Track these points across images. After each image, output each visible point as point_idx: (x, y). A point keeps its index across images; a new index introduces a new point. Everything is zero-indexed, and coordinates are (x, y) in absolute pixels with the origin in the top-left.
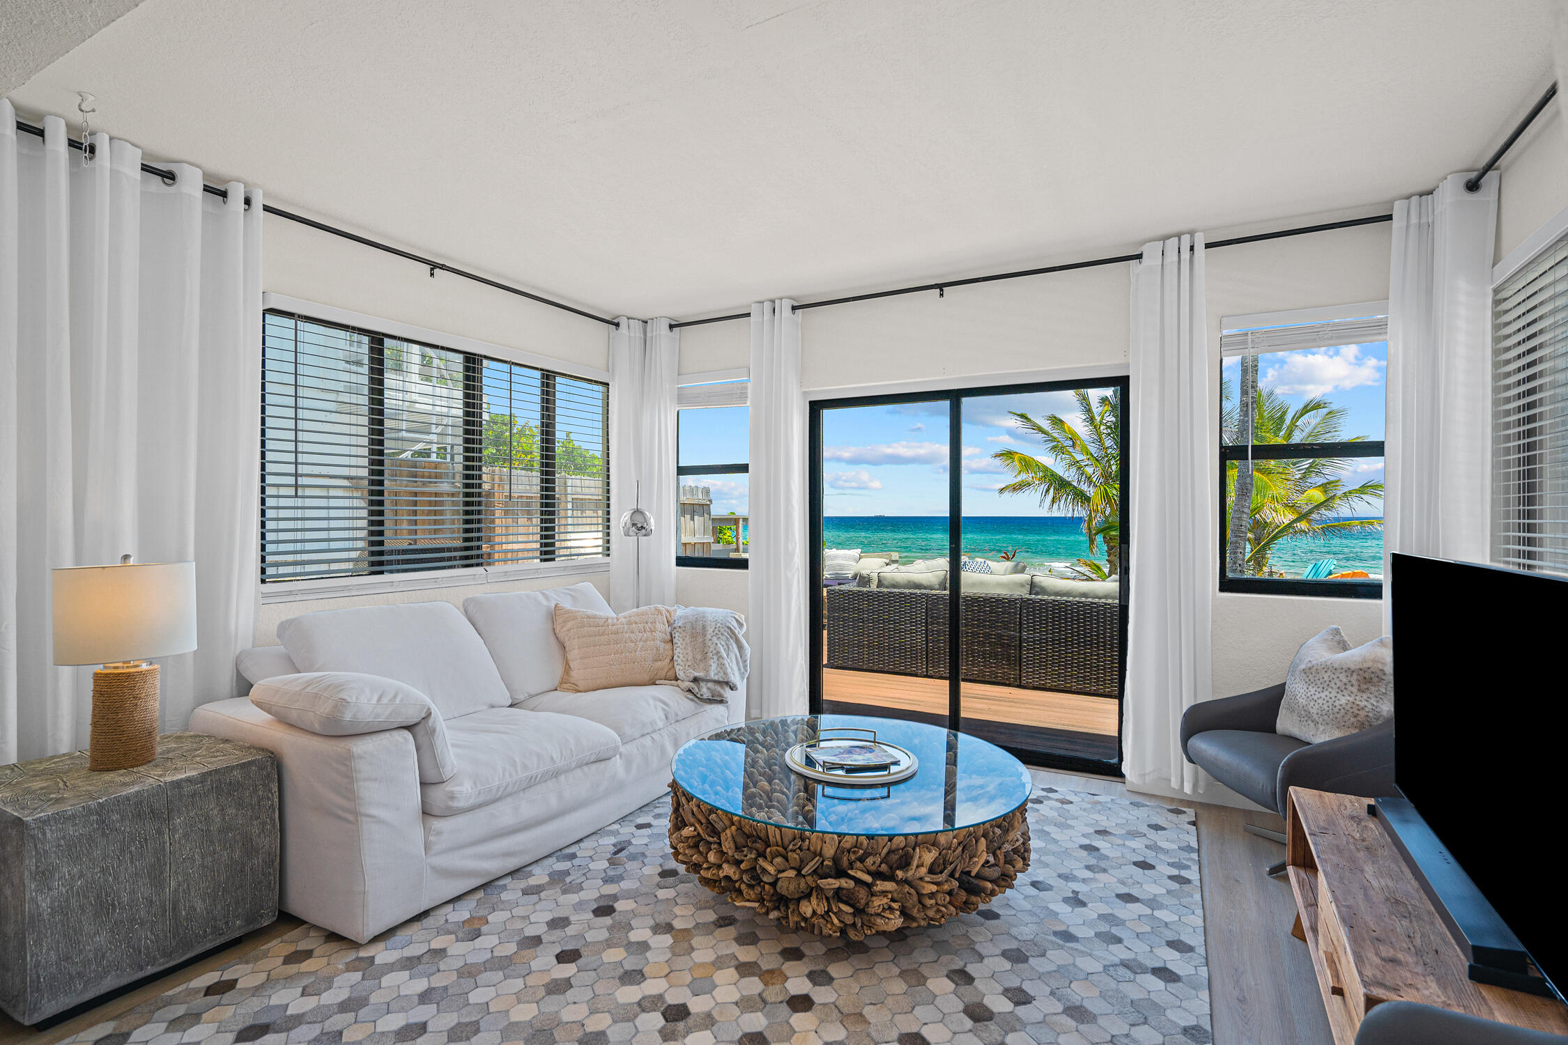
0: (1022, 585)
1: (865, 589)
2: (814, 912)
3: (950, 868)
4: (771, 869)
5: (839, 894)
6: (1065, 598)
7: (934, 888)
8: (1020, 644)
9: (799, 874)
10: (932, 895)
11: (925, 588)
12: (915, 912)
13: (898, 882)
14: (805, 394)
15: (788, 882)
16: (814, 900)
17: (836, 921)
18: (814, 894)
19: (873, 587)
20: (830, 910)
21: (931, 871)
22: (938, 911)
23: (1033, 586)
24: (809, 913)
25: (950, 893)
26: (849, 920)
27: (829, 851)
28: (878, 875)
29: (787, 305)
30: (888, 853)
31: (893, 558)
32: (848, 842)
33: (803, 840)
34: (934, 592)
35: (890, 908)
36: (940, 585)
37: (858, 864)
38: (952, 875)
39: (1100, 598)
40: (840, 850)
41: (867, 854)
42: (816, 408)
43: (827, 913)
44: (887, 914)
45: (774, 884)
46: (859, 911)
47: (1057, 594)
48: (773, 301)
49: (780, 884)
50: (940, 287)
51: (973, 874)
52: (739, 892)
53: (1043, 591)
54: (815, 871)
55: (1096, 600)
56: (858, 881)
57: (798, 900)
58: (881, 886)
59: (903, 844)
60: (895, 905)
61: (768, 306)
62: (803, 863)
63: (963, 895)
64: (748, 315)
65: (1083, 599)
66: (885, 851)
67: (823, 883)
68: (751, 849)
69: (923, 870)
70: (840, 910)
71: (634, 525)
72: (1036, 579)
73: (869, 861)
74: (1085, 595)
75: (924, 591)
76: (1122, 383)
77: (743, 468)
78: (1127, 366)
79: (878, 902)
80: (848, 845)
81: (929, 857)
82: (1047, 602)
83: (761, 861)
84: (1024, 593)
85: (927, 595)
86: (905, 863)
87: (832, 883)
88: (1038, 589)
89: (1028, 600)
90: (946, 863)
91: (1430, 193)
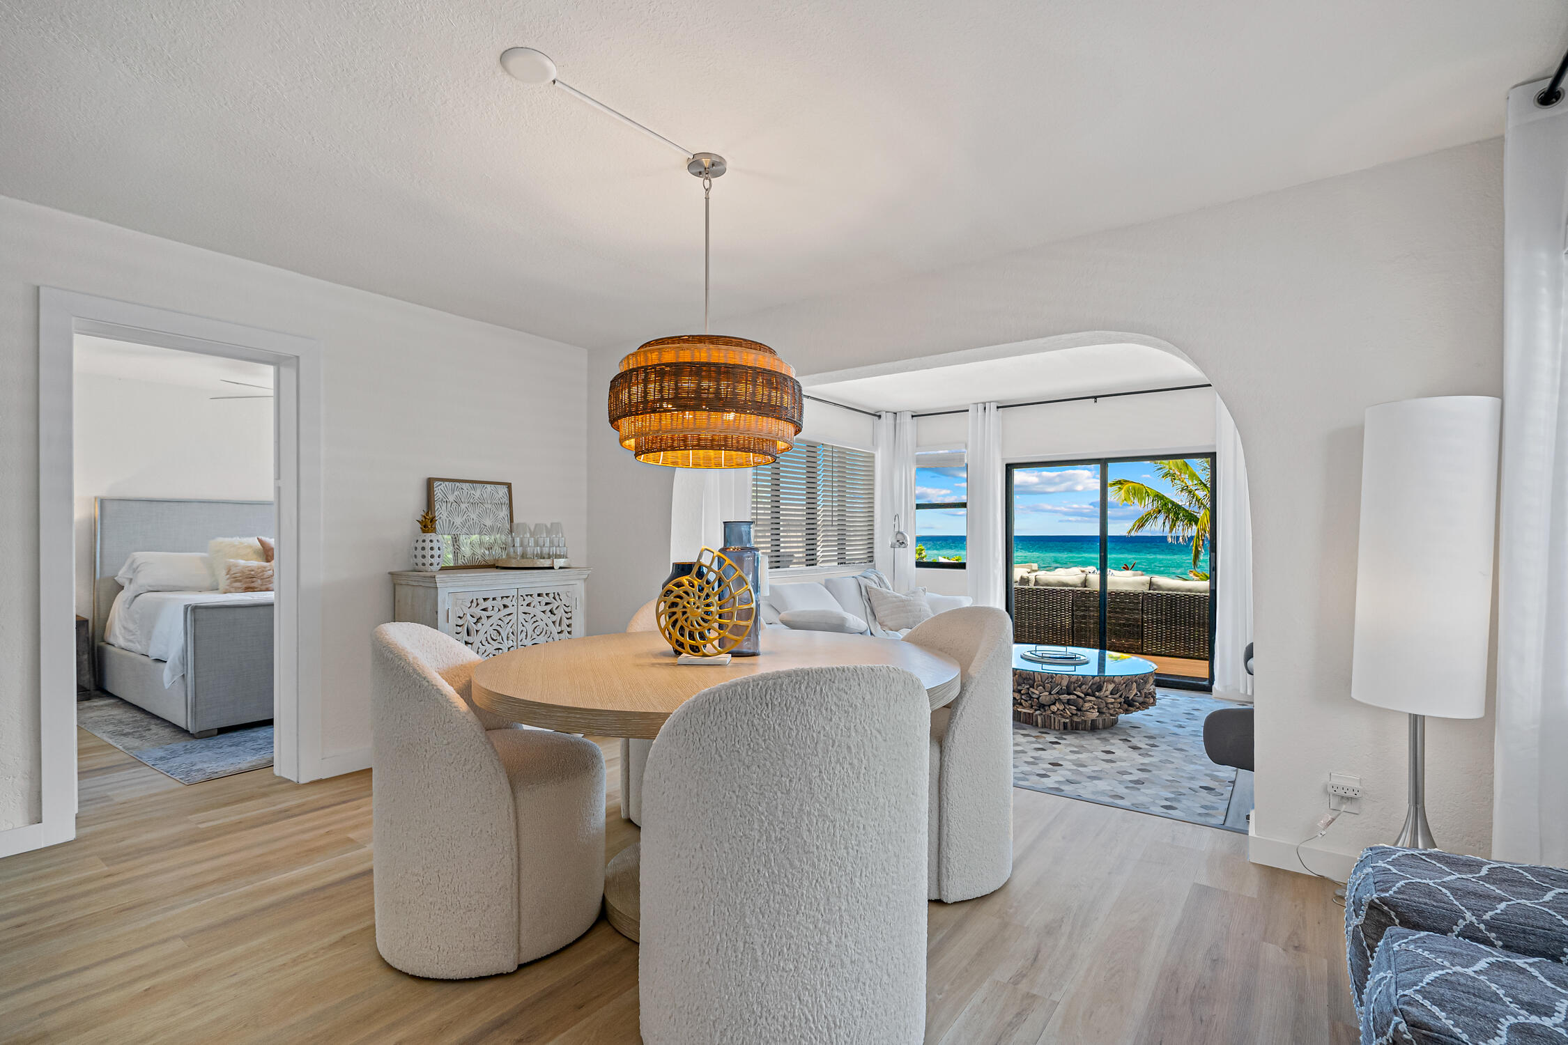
0: (1143, 584)
1: (1026, 587)
2: (1058, 709)
3: (1120, 693)
4: (1037, 692)
5: (1069, 702)
6: (1175, 593)
7: (1113, 700)
8: (1142, 625)
9: (1050, 694)
10: (1112, 703)
11: (1071, 586)
12: (1104, 710)
13: (1096, 697)
14: (1003, 459)
15: (1045, 697)
16: (1057, 704)
17: (1068, 712)
18: (1057, 703)
19: (1032, 585)
20: (1065, 707)
21: (1111, 694)
22: (1115, 711)
23: (1151, 584)
24: (1056, 709)
25: (1120, 703)
26: (1075, 712)
27: (1065, 683)
28: (1087, 694)
29: (994, 406)
30: (1092, 684)
31: (1033, 569)
32: (1073, 679)
33: (1052, 679)
34: (1077, 589)
35: (1093, 708)
36: (1082, 584)
37: (1078, 688)
38: (1121, 696)
39: (1201, 593)
40: (1070, 683)
41: (1082, 684)
42: (1010, 468)
43: (1064, 709)
44: (1092, 710)
45: (1038, 699)
46: (1079, 710)
47: (1170, 590)
48: (985, 403)
49: (1041, 698)
50: (1095, 398)
51: (1130, 698)
52: (1021, 704)
53: (1159, 588)
54: (1057, 693)
55: (1198, 594)
56: (1078, 696)
57: (1049, 706)
58: (1089, 698)
59: (1098, 681)
60: (1095, 707)
61: (981, 407)
62: (1052, 689)
63: (1126, 706)
64: (968, 411)
65: (1189, 593)
66: (1091, 683)
67: (1062, 697)
68: (1027, 684)
69: (1108, 693)
70: (1070, 708)
71: (898, 541)
72: (1153, 580)
73: (1084, 687)
74: (1190, 590)
75: (1071, 588)
76: (1213, 456)
77: (964, 505)
78: (1215, 446)
79: (1087, 705)
80: (1074, 680)
81: (1111, 687)
82: (1162, 595)
83: (1031, 689)
84: (1145, 589)
85: (1073, 591)
86: (1100, 689)
87: (1065, 697)
88: (1155, 587)
89: (1149, 594)
90: (1118, 691)
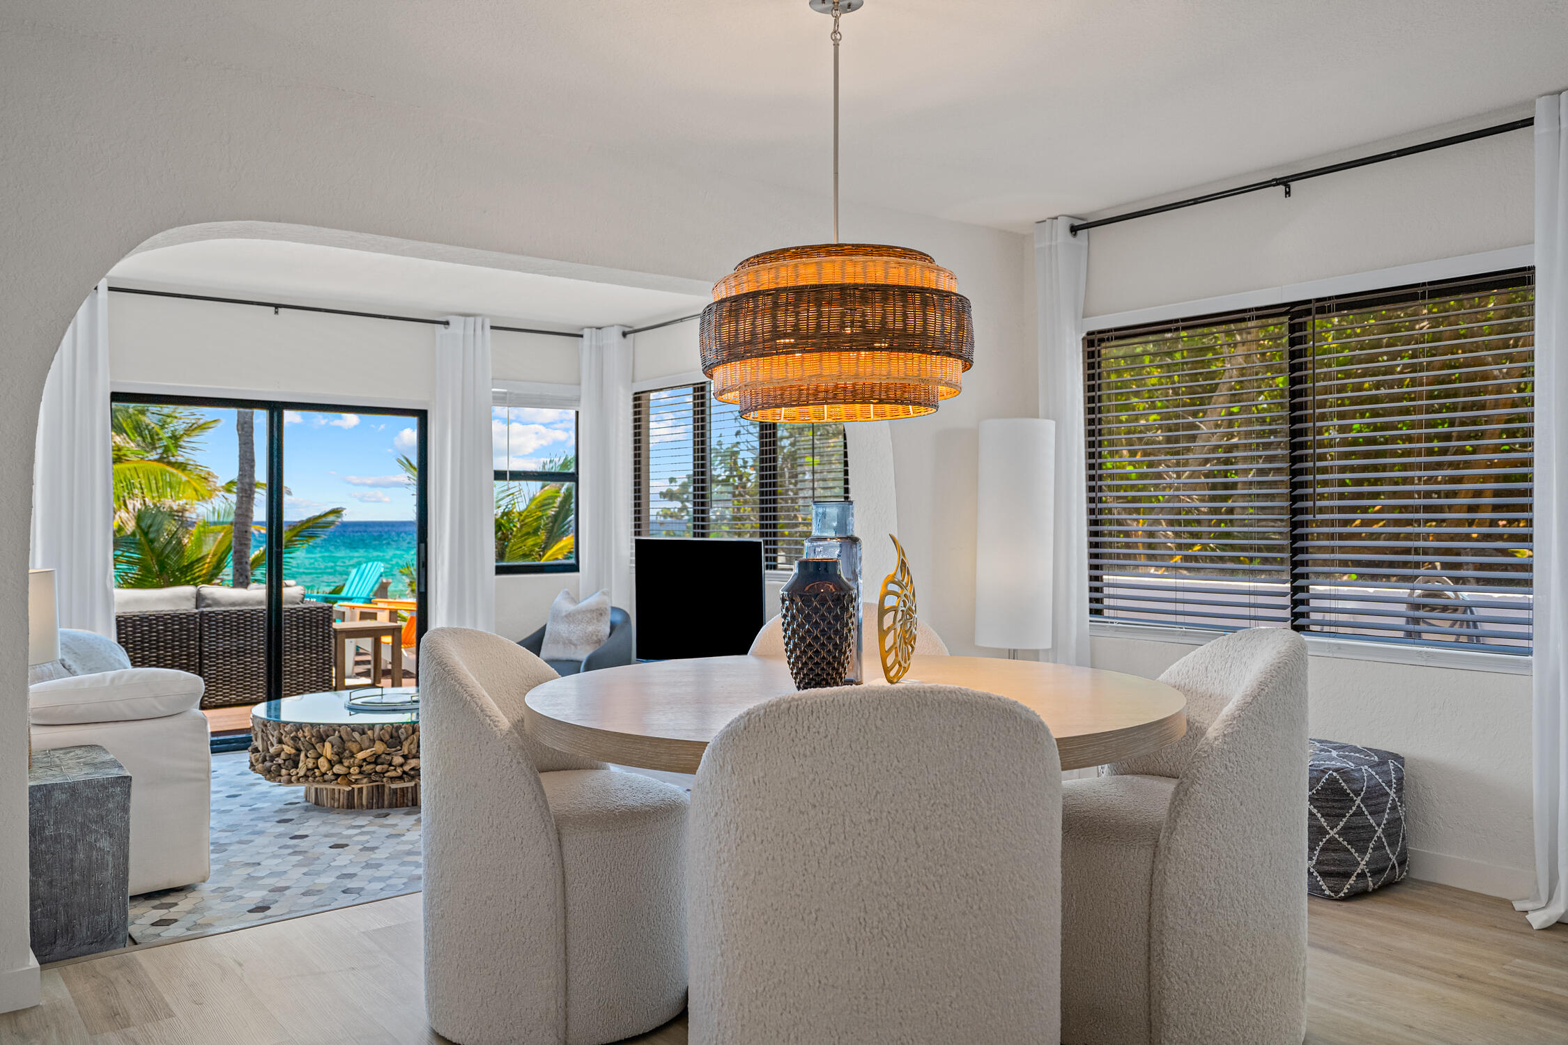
50: (276, 307)
91: (600, 328)
